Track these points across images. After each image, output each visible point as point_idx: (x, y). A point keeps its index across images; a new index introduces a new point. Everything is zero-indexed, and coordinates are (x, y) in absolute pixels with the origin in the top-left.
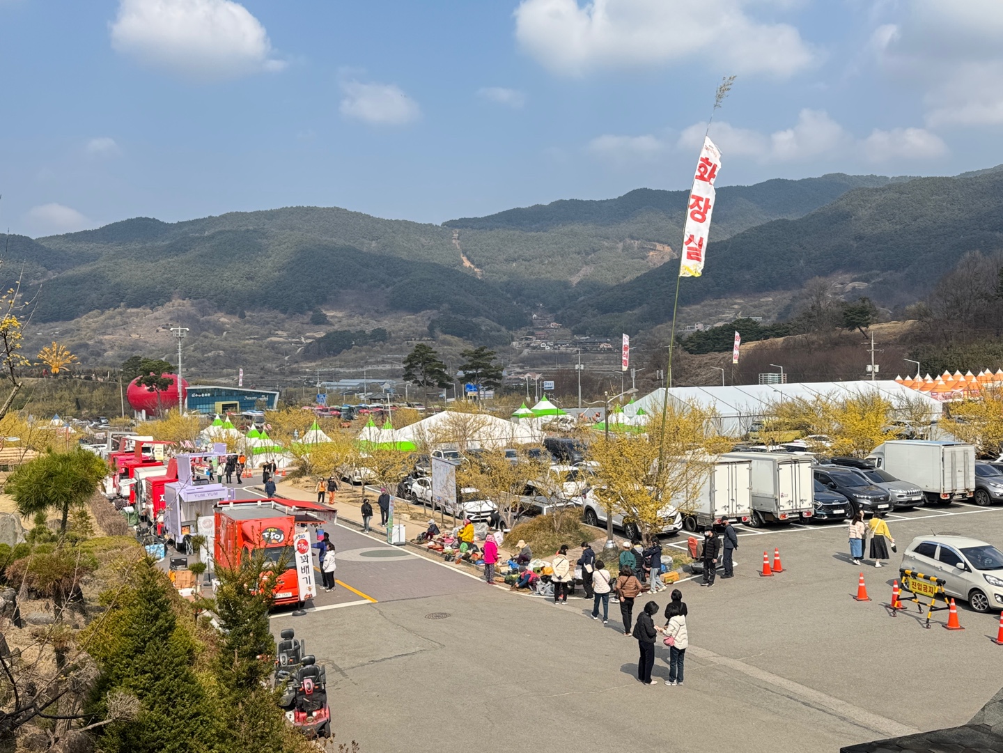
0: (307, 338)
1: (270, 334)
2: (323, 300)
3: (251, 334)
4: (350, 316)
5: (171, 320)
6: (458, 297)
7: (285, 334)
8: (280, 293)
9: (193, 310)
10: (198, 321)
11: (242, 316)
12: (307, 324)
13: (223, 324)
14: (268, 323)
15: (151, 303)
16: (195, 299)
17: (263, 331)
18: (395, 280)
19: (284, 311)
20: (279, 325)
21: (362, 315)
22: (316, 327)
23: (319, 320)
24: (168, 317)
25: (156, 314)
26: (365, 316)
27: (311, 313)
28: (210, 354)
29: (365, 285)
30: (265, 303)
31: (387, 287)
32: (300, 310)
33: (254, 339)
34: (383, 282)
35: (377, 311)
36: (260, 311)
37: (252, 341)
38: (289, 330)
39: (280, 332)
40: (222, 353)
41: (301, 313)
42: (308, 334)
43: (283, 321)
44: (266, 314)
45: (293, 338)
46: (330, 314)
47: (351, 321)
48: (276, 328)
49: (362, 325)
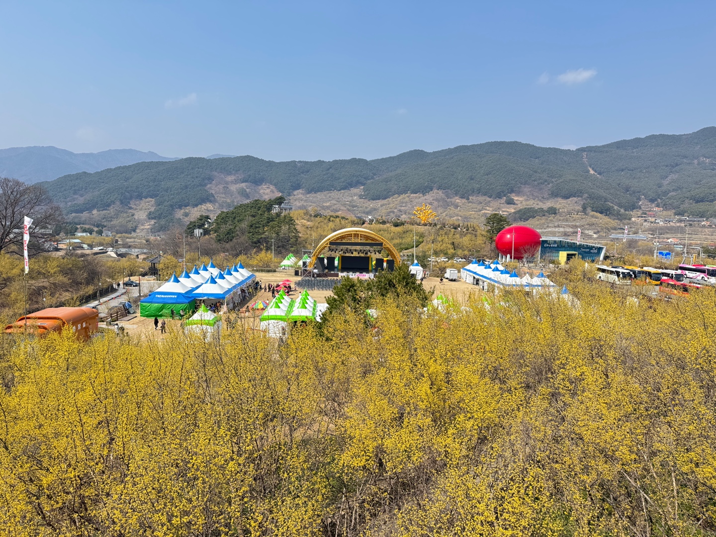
0: (503, 211)
1: (483, 209)
2: (512, 191)
3: (473, 208)
4: (527, 200)
5: (433, 200)
6: (593, 190)
7: (491, 209)
8: (488, 187)
9: (444, 196)
10: (446, 201)
11: (468, 199)
12: (503, 204)
13: (458, 203)
14: (481, 203)
15: (423, 192)
16: (444, 190)
17: (479, 207)
18: (553, 180)
19: (490, 197)
20: (488, 204)
21: (534, 199)
22: (508, 206)
23: (510, 202)
24: (432, 199)
25: (425, 197)
26: (536, 200)
27: (505, 198)
28: (454, 218)
29: (536, 183)
30: (479, 192)
31: (549, 184)
32: (499, 196)
33: (475, 211)
34: (546, 181)
35: (543, 198)
36: (477, 196)
37: (473, 212)
38: (493, 207)
39: (488, 208)
40: (460, 218)
41: (499, 198)
42: (503, 209)
43: (489, 202)
44: (481, 198)
45: (496, 211)
46: (516, 198)
47: (528, 203)
48: (486, 206)
49: (534, 205)
